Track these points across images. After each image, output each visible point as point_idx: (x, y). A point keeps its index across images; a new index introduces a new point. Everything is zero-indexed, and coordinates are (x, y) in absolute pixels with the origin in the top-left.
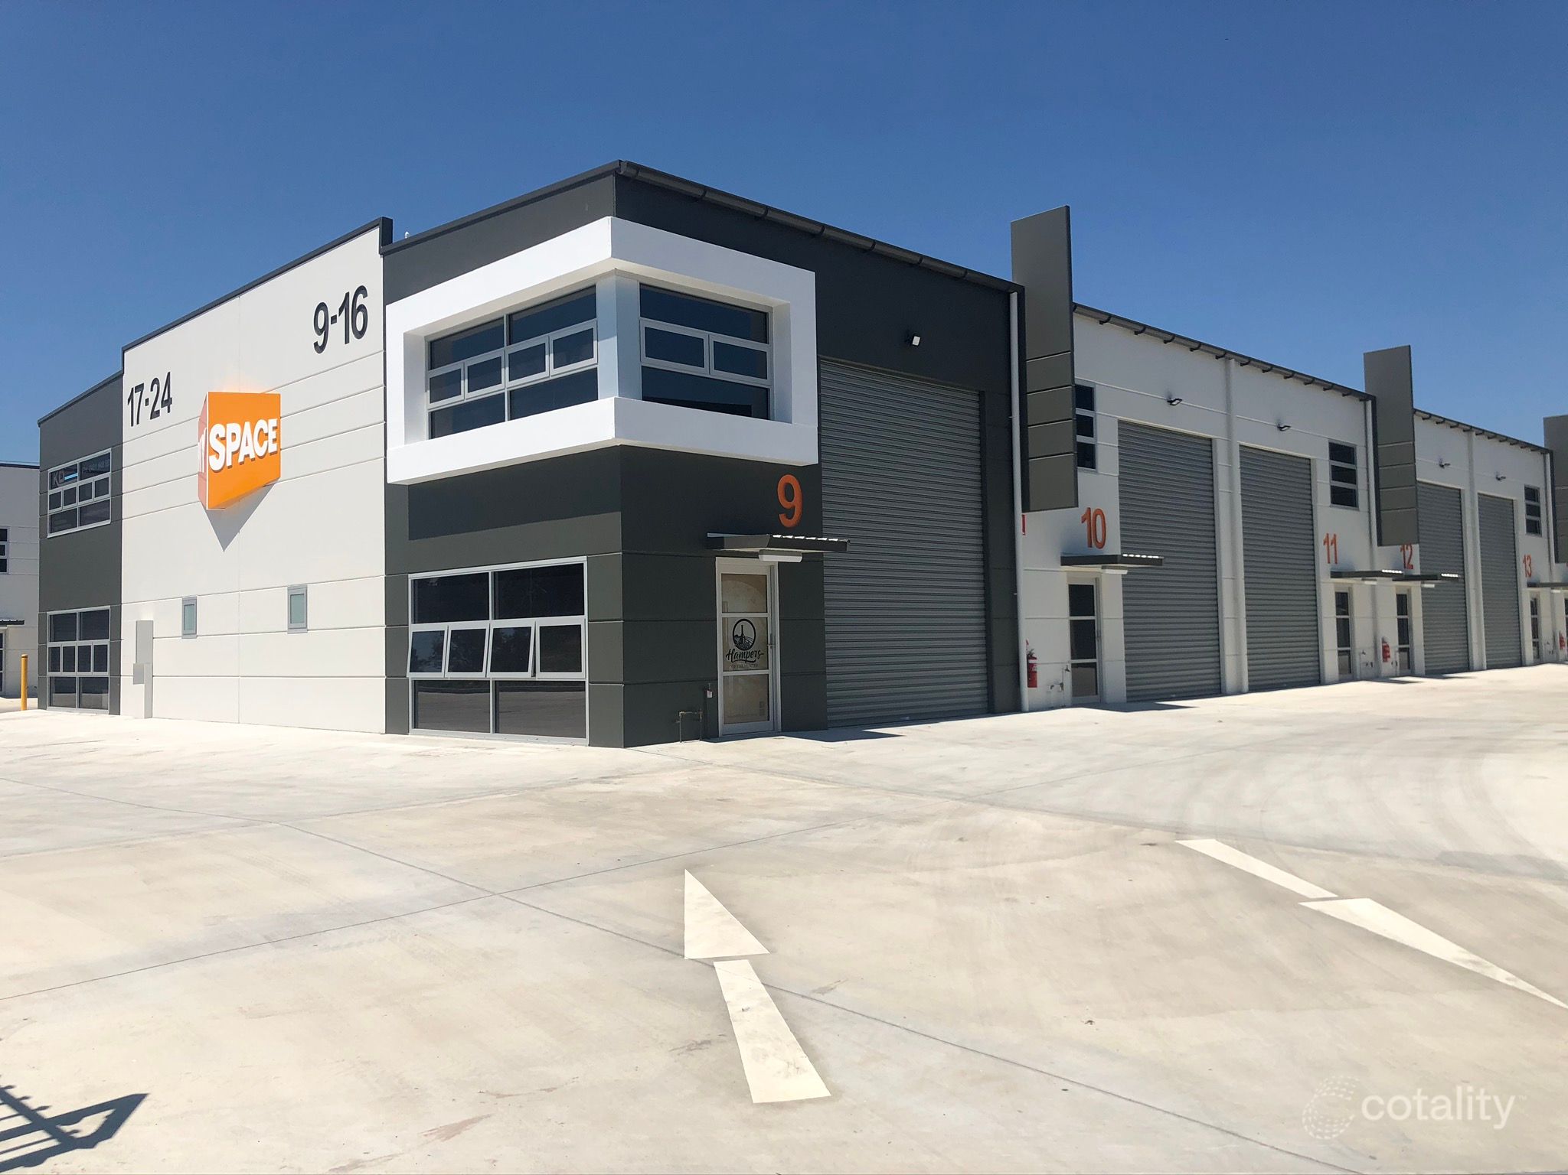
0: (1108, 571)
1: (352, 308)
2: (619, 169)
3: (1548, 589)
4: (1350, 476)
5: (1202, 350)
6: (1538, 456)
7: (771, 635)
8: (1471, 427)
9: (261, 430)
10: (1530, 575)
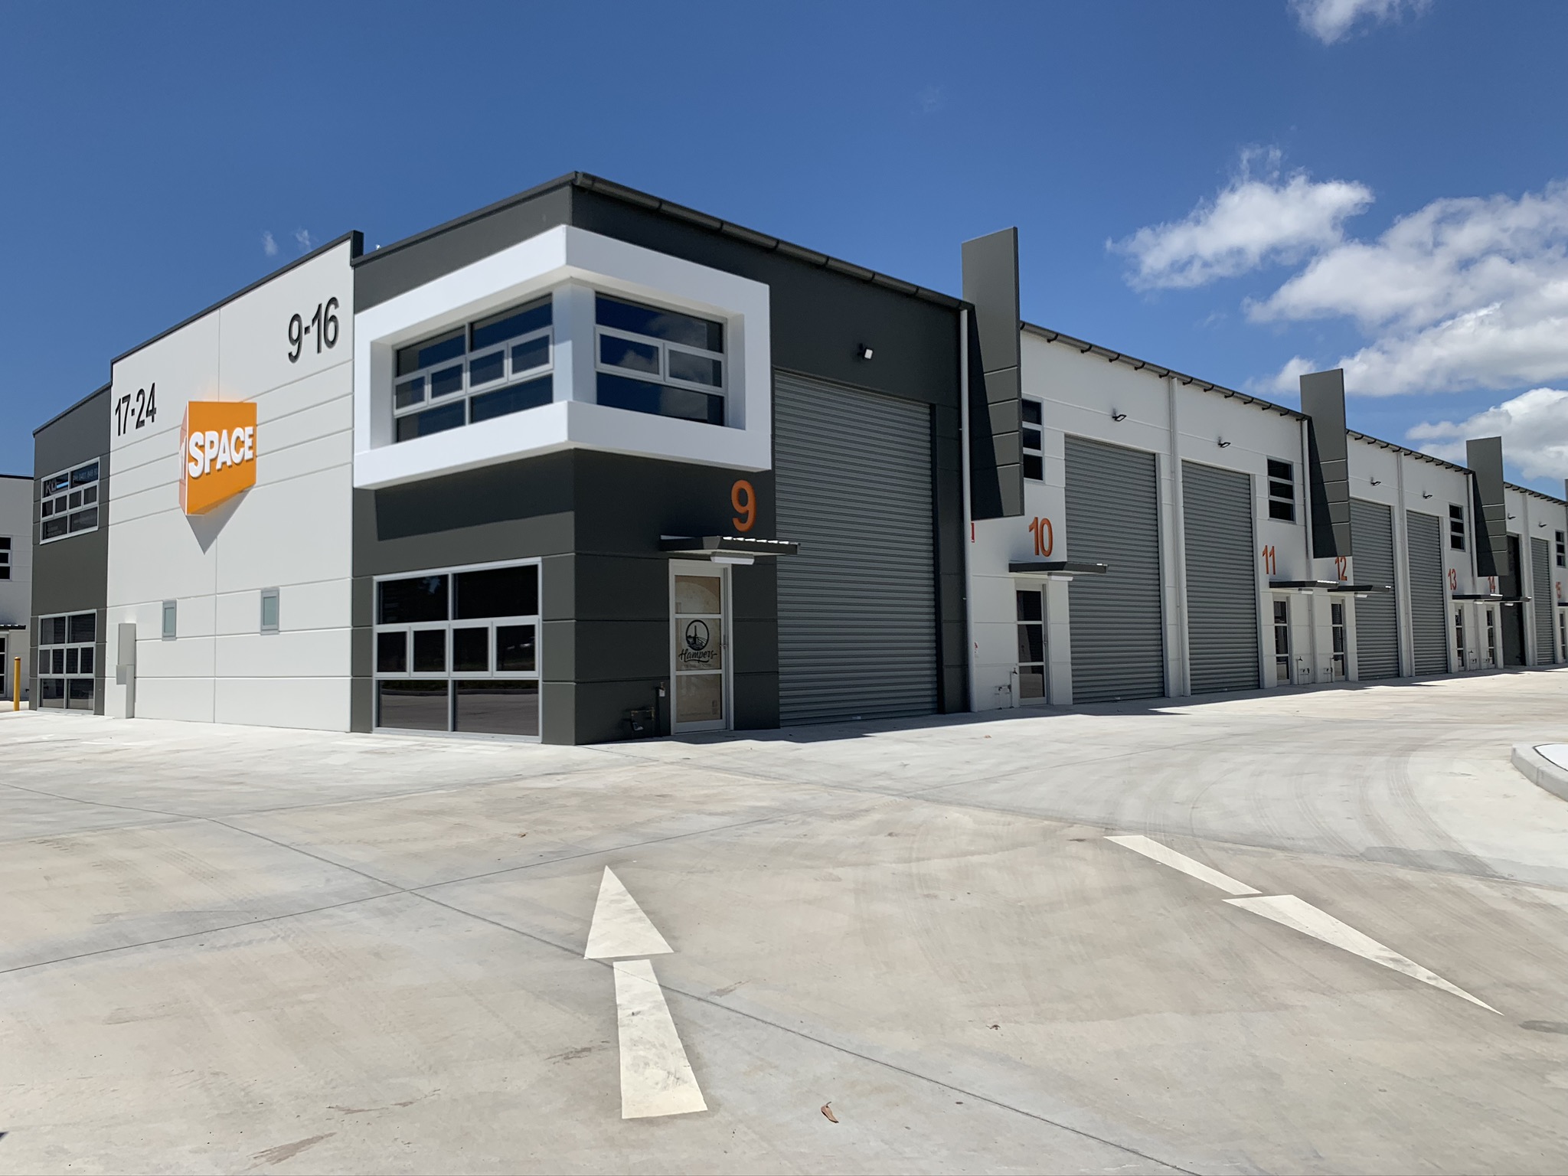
0: (1053, 578)
1: (324, 318)
2: (575, 180)
3: (1471, 601)
4: (1288, 492)
5: (1146, 368)
6: (1461, 476)
7: (724, 636)
8: (1400, 448)
9: (238, 438)
10: (1455, 588)
